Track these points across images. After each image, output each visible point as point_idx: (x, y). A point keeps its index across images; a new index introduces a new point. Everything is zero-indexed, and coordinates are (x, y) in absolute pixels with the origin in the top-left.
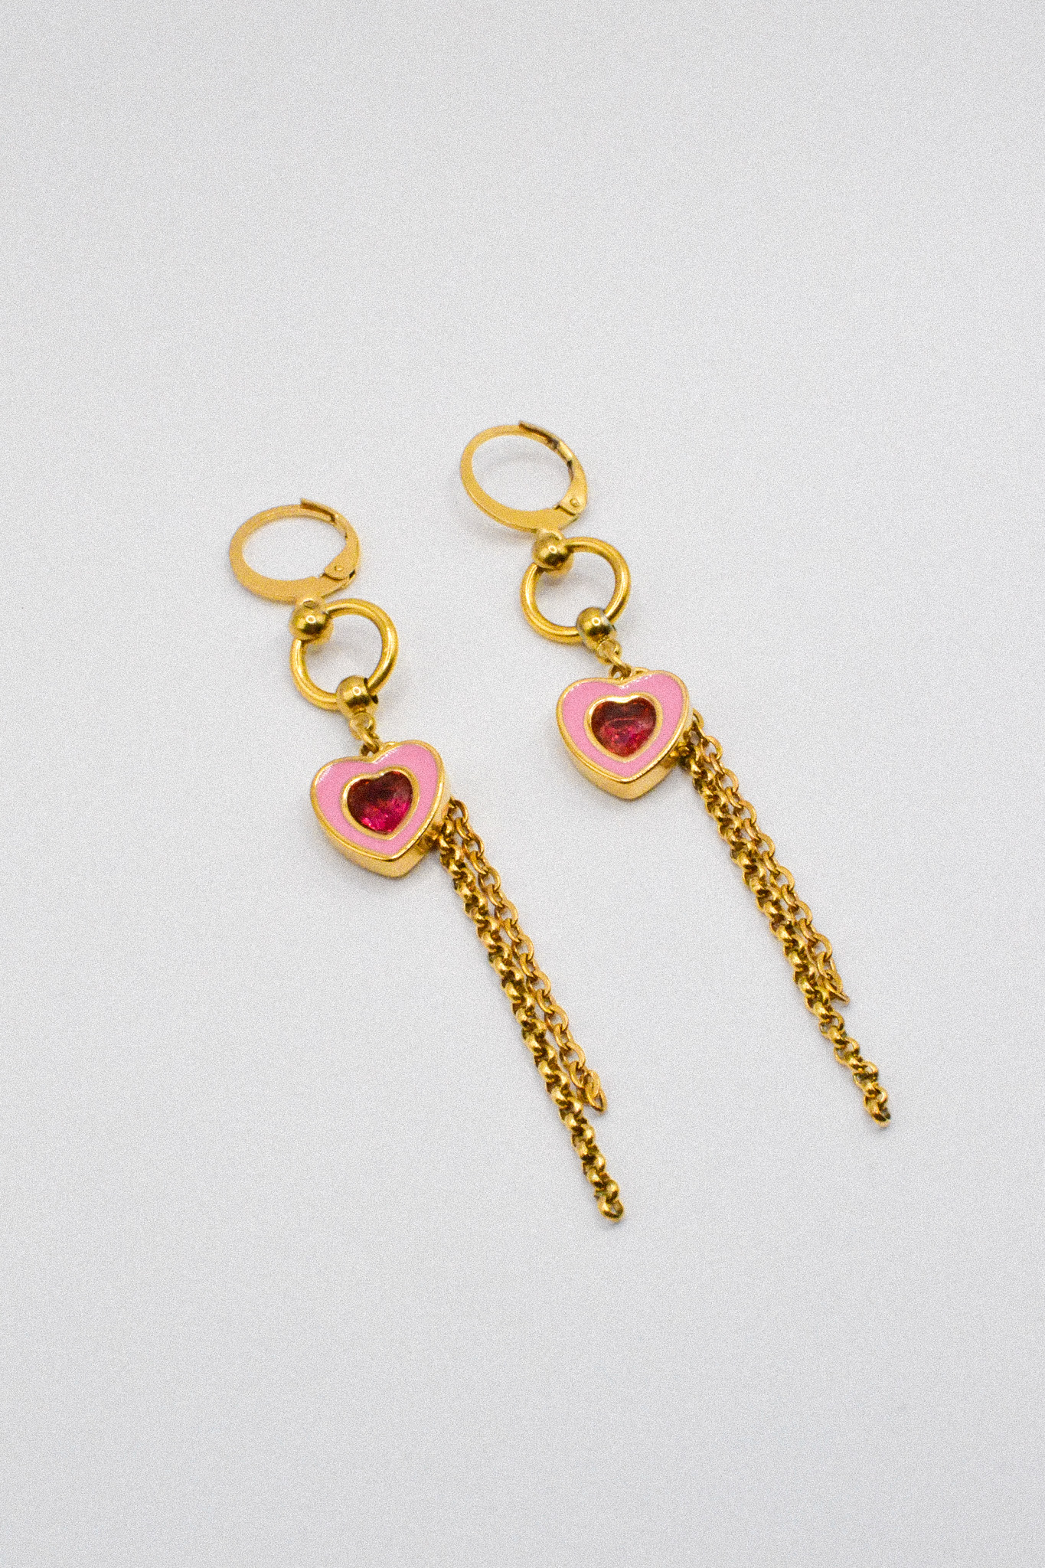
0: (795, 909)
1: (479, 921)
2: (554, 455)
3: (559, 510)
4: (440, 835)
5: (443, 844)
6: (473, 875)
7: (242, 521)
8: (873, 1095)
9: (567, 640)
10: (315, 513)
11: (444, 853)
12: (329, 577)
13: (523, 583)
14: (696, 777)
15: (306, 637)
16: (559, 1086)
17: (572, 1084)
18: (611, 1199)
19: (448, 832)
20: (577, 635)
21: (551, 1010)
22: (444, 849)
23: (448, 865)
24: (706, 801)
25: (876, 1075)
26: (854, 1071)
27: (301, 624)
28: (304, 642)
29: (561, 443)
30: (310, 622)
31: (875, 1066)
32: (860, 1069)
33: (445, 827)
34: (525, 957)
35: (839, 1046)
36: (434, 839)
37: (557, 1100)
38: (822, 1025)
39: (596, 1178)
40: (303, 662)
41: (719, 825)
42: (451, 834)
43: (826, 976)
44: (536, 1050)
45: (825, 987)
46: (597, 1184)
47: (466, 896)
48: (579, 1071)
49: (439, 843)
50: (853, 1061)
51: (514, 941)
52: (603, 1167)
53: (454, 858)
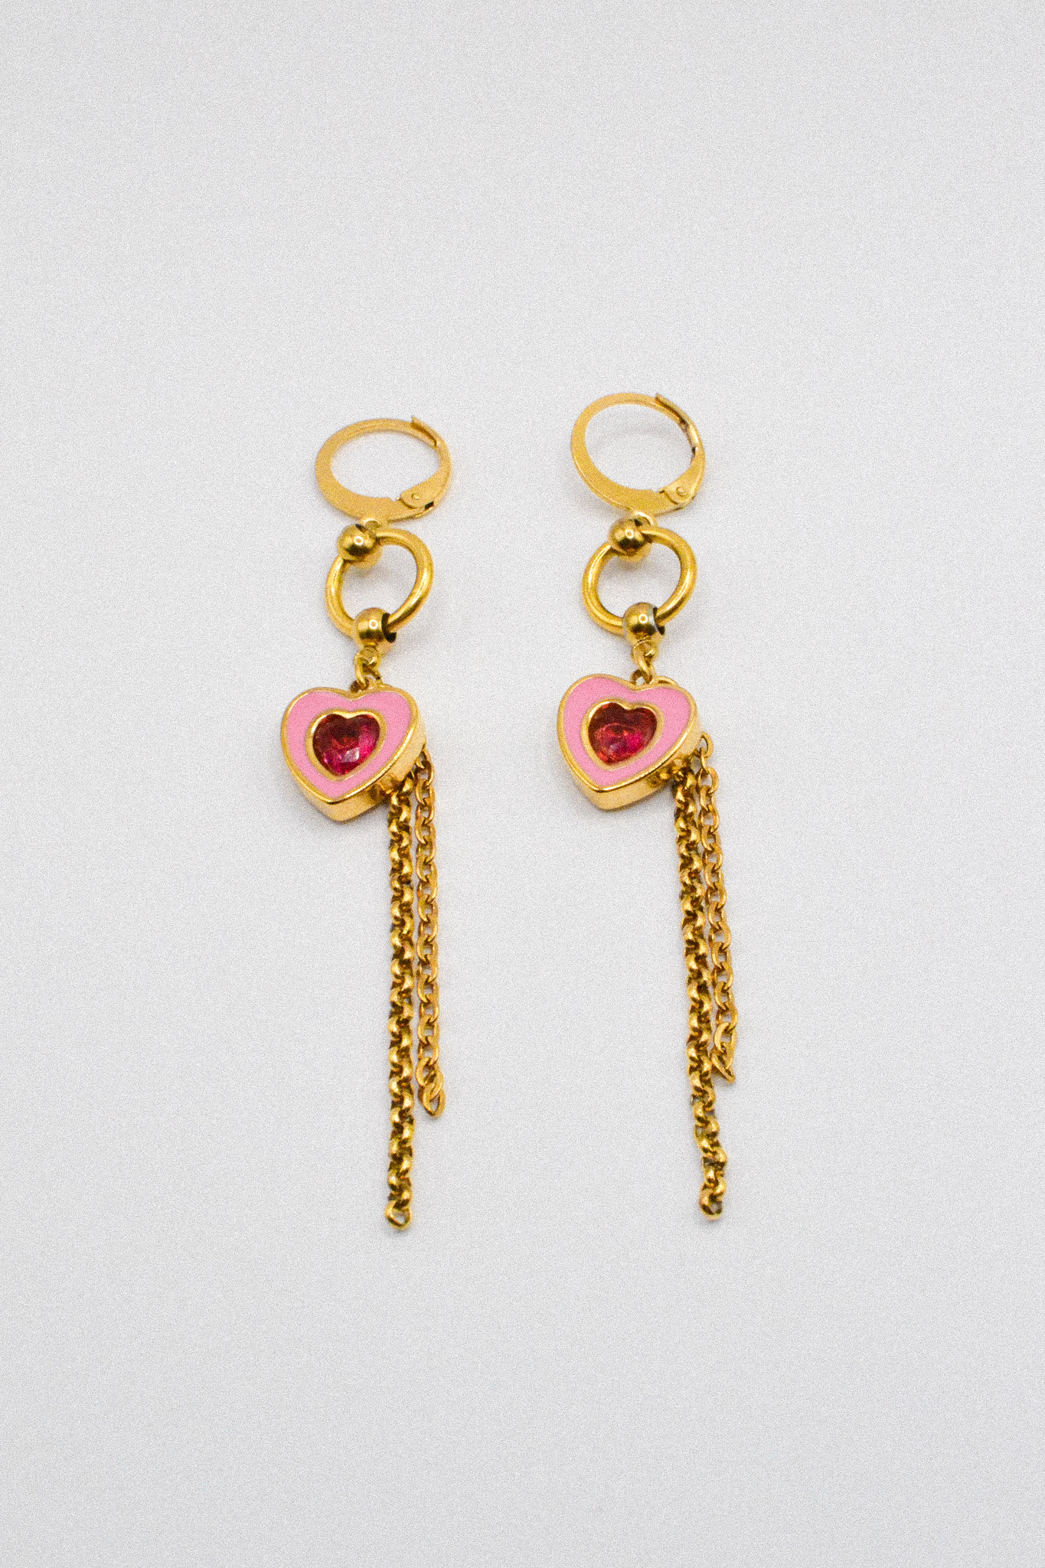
0: (720, 970)
1: (395, 889)
2: (682, 436)
3: (663, 495)
4: (394, 791)
5: (394, 801)
6: (411, 841)
7: (348, 422)
8: (712, 1185)
9: (610, 629)
10: (420, 434)
11: (393, 811)
12: (403, 502)
13: (592, 559)
14: (679, 806)
15: (349, 557)
16: (400, 1077)
17: (414, 1080)
18: (401, 1205)
19: (405, 790)
20: (621, 627)
21: (427, 999)
22: (394, 806)
23: (390, 822)
24: (678, 834)
25: (723, 1164)
26: (703, 1154)
27: (349, 541)
28: (345, 562)
29: (691, 427)
30: (357, 544)
31: (726, 1157)
32: (709, 1154)
33: (403, 783)
34: (426, 936)
35: (700, 1124)
36: (388, 793)
37: (391, 1091)
38: (694, 1097)
39: (394, 1180)
40: (340, 582)
41: (680, 862)
42: (408, 793)
43: (719, 1048)
44: (394, 1034)
45: (710, 1059)
46: (392, 1187)
47: (393, 860)
48: (429, 1067)
49: (390, 800)
50: (705, 1143)
51: (422, 920)
52: (407, 1171)
53: (399, 818)
